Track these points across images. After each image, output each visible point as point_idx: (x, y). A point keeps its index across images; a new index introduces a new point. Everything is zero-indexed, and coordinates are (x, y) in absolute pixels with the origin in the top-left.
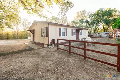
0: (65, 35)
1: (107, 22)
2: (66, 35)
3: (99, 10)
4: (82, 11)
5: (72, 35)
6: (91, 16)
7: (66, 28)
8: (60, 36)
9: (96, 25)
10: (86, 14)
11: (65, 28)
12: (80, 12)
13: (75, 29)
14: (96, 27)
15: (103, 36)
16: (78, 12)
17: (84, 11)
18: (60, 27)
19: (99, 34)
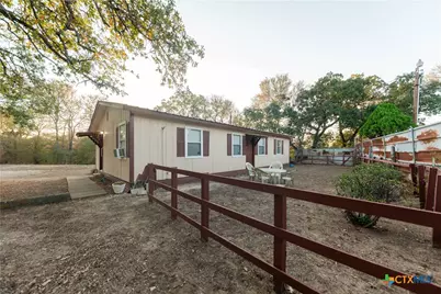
0: (199, 153)
1: (349, 118)
2: (206, 154)
3: (325, 80)
4: (279, 80)
5: (229, 154)
6: (304, 96)
7: (207, 129)
8: (178, 155)
9: (317, 126)
10: (290, 88)
11: (202, 129)
12: (273, 80)
13: (242, 135)
14: (318, 130)
15: (336, 158)
16: (266, 82)
17: (285, 78)
18: (181, 126)
19: (324, 152)
